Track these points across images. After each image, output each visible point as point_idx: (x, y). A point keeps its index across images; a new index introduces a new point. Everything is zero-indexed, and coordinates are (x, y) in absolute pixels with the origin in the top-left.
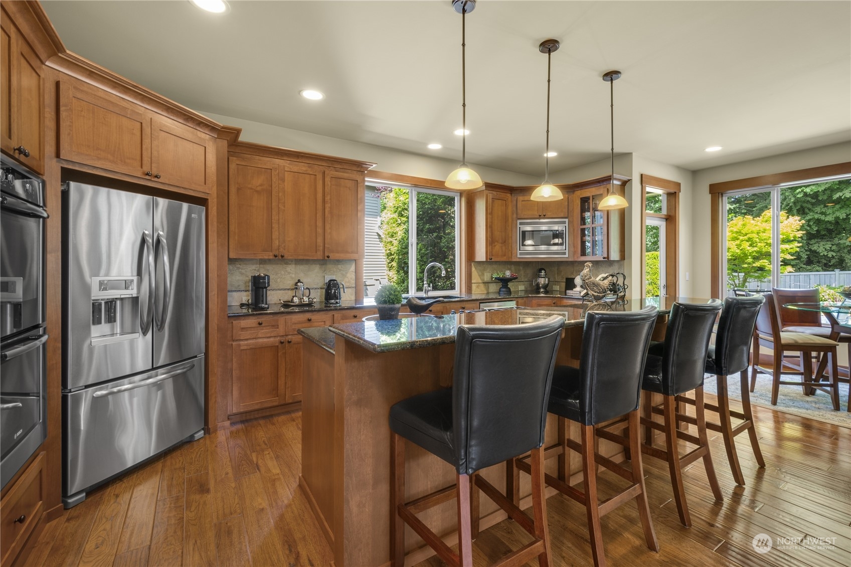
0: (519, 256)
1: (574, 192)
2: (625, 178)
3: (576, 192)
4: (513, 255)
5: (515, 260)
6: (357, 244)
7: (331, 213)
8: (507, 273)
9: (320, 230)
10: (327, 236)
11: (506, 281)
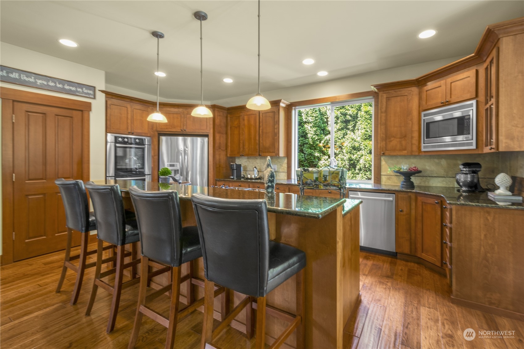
0: (423, 150)
1: (484, 62)
6: (275, 148)
7: (262, 132)
8: (405, 167)
9: (258, 142)
10: (261, 145)
11: (408, 175)
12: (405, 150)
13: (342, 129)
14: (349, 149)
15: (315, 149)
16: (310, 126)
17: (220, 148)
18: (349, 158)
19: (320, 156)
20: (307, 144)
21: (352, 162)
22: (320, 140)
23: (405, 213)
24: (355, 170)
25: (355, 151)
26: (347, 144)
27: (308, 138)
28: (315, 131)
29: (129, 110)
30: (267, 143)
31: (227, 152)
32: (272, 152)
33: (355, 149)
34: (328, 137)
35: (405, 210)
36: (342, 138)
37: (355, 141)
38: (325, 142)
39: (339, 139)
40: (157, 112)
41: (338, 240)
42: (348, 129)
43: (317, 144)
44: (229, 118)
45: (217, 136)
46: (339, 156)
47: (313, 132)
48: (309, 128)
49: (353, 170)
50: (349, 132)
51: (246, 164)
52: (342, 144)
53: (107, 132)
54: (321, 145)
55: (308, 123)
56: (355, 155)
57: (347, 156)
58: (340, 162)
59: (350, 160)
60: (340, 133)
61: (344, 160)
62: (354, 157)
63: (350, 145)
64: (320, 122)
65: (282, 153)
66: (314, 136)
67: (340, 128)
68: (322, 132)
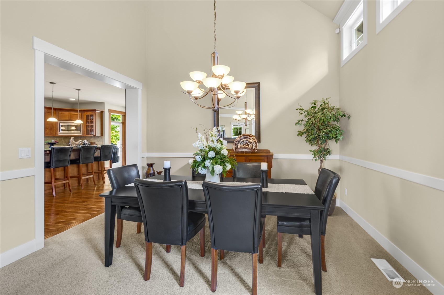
0: (59, 134)
1: (84, 112)
2: (102, 110)
3: (85, 113)
4: (56, 134)
5: (57, 136)
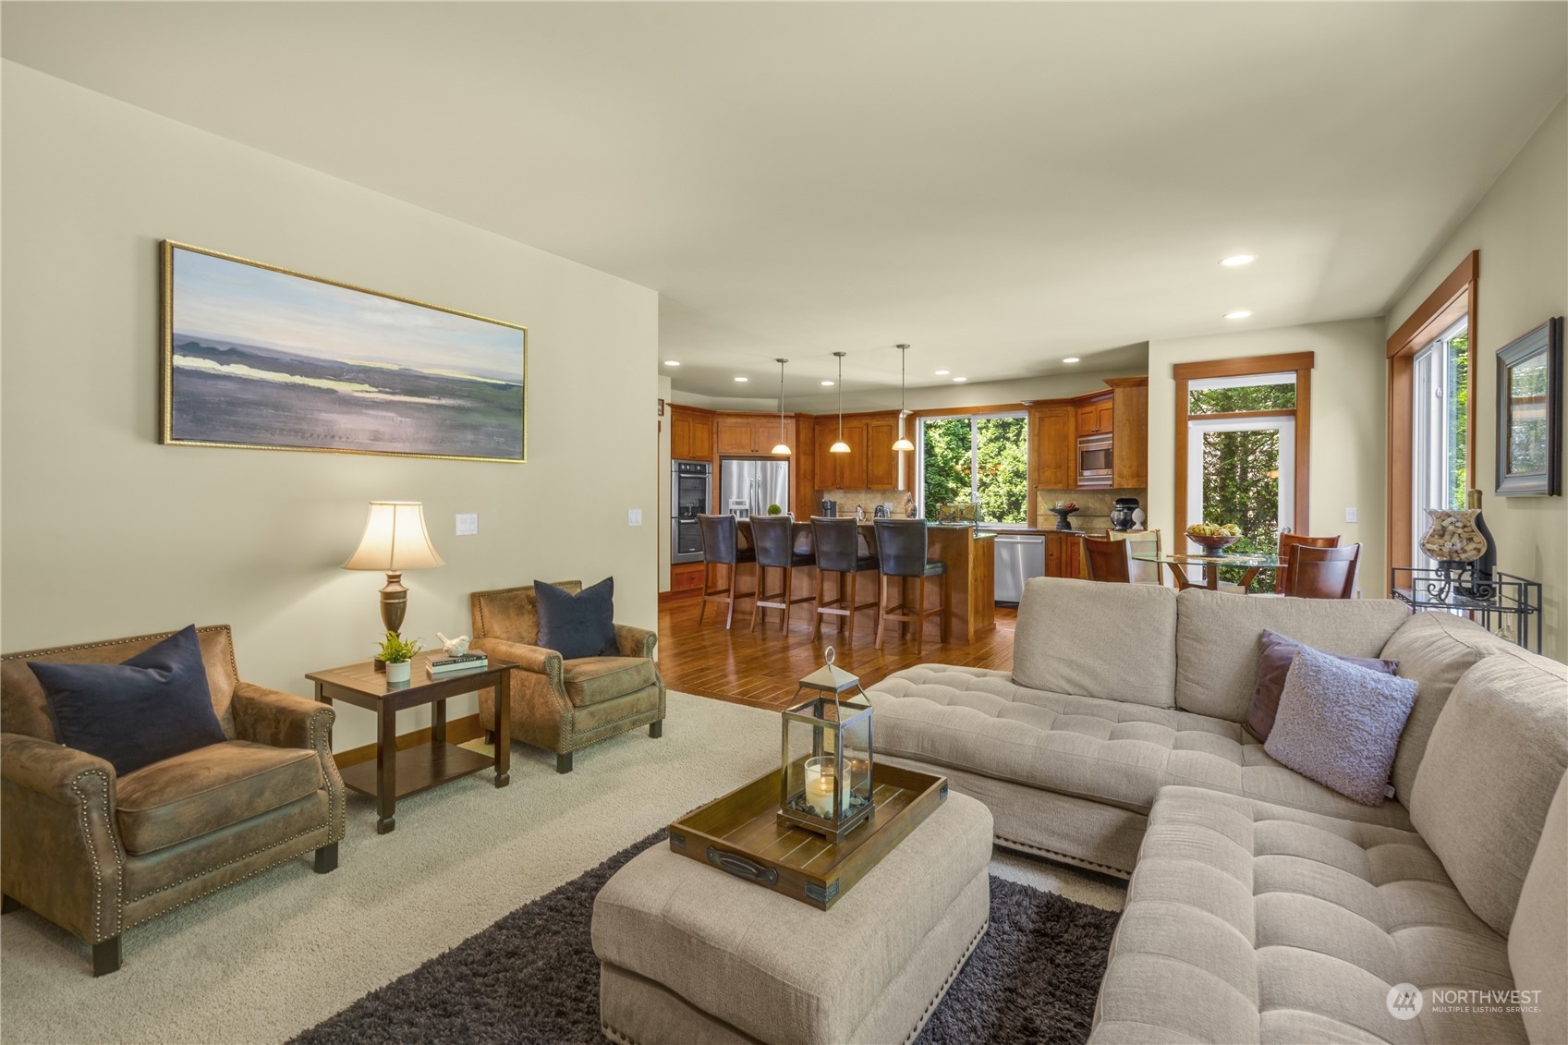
0: (1079, 483)
6: (891, 477)
7: (872, 454)
8: (1059, 505)
9: (865, 468)
10: (870, 472)
11: (1064, 514)
12: (1060, 483)
13: (997, 439)
14: (1008, 475)
15: (948, 475)
16: (938, 433)
17: (805, 477)
18: (1008, 492)
19: (957, 487)
20: (933, 465)
21: (1013, 499)
22: (957, 459)
23: (1055, 557)
24: (1019, 513)
25: (1019, 480)
26: (1005, 466)
27: (936, 456)
28: (948, 443)
29: (691, 425)
30: (880, 470)
31: (814, 482)
32: (889, 484)
33: (1018, 477)
34: (969, 454)
35: (1055, 553)
36: (996, 455)
37: (1019, 461)
38: (965, 462)
39: (991, 457)
40: (782, 444)
41: (970, 551)
42: (1008, 439)
43: (952, 467)
44: (817, 431)
45: (802, 458)
46: (991, 488)
47: (943, 445)
48: (937, 437)
49: (1016, 513)
50: (1008, 444)
51: (842, 502)
52: (996, 465)
53: (672, 458)
54: (959, 467)
55: (936, 427)
56: (1019, 487)
57: (1004, 489)
58: (993, 499)
59: (1010, 494)
60: (994, 447)
61: (1000, 496)
62: (1016, 490)
63: (1009, 468)
64: (956, 426)
65: (901, 486)
66: (946, 453)
67: (993, 437)
68: (960, 444)
